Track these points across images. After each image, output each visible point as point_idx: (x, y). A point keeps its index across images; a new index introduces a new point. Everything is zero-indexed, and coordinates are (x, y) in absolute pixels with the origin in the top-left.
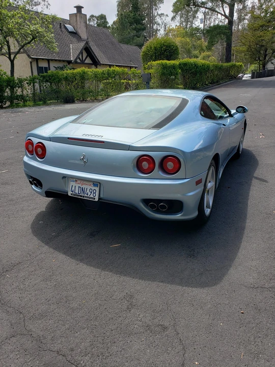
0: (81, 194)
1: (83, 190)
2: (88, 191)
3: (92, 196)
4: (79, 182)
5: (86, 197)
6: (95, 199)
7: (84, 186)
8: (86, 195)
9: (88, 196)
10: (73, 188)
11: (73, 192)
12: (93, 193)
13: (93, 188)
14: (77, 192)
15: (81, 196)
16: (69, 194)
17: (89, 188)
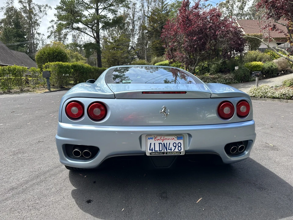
0: (163, 151)
1: (164, 145)
2: (171, 146)
3: (177, 150)
4: (159, 138)
5: (169, 152)
6: (181, 153)
7: (165, 142)
8: (170, 151)
9: (172, 151)
10: (152, 146)
11: (152, 150)
12: (177, 147)
13: (177, 142)
14: (157, 149)
15: (163, 153)
16: (148, 154)
17: (172, 142)
